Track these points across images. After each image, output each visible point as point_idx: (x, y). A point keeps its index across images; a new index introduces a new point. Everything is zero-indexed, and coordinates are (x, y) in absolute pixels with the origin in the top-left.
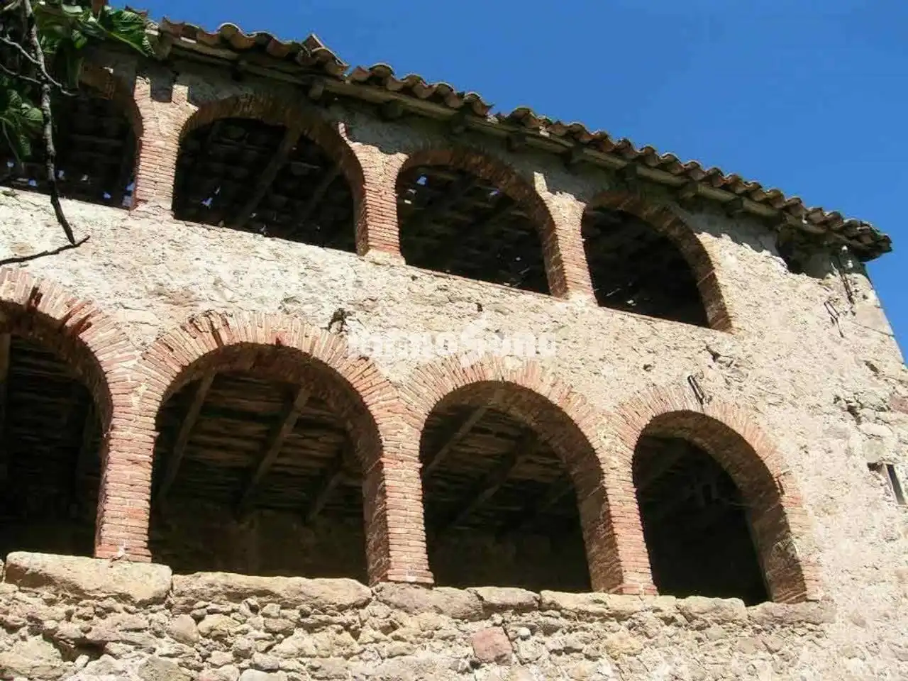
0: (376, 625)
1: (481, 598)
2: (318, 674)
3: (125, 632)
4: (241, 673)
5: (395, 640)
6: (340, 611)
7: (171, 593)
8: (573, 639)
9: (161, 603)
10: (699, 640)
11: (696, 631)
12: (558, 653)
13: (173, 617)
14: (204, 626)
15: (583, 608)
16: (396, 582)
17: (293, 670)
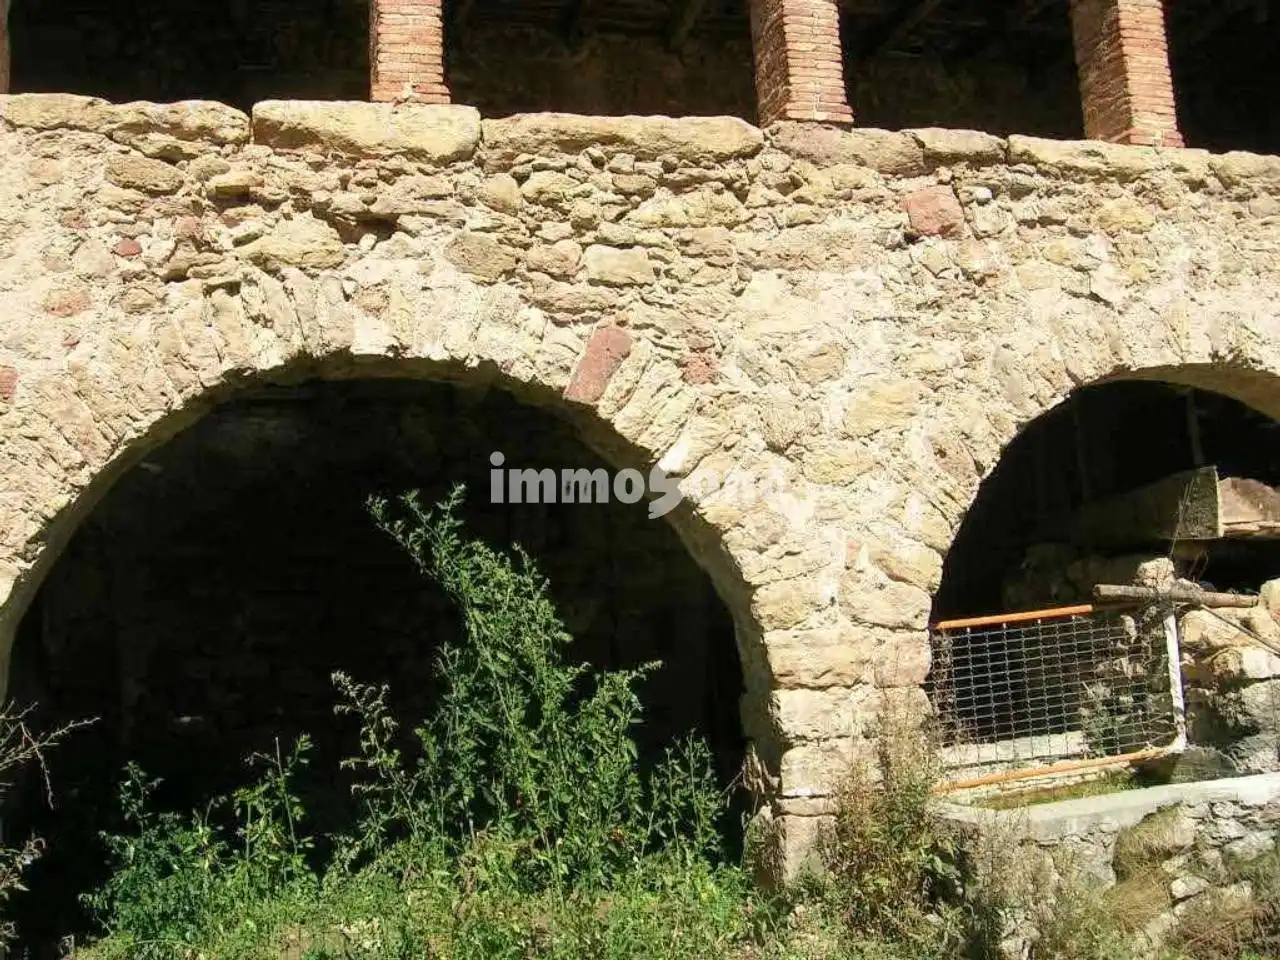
0: (770, 182)
1: (921, 145)
2: (692, 250)
3: (421, 202)
4: (584, 250)
5: (798, 202)
6: (718, 162)
7: (481, 145)
8: (1052, 206)
9: (469, 159)
10: (1239, 215)
11: (1236, 203)
12: (1031, 224)
13: (486, 177)
14: (529, 188)
15: (1069, 161)
16: (799, 121)
17: (656, 246)
